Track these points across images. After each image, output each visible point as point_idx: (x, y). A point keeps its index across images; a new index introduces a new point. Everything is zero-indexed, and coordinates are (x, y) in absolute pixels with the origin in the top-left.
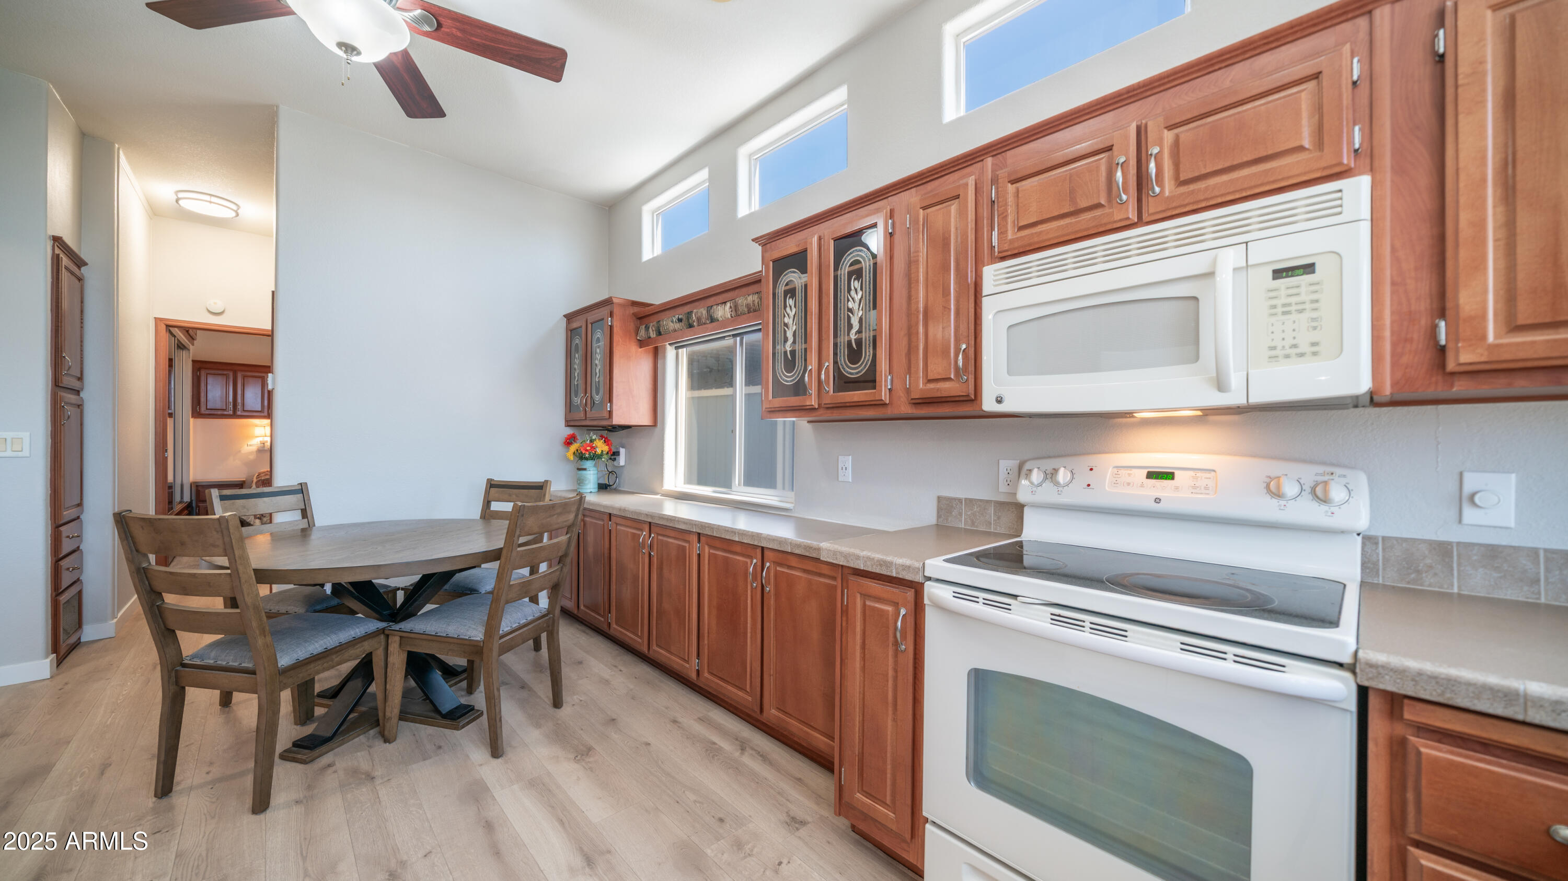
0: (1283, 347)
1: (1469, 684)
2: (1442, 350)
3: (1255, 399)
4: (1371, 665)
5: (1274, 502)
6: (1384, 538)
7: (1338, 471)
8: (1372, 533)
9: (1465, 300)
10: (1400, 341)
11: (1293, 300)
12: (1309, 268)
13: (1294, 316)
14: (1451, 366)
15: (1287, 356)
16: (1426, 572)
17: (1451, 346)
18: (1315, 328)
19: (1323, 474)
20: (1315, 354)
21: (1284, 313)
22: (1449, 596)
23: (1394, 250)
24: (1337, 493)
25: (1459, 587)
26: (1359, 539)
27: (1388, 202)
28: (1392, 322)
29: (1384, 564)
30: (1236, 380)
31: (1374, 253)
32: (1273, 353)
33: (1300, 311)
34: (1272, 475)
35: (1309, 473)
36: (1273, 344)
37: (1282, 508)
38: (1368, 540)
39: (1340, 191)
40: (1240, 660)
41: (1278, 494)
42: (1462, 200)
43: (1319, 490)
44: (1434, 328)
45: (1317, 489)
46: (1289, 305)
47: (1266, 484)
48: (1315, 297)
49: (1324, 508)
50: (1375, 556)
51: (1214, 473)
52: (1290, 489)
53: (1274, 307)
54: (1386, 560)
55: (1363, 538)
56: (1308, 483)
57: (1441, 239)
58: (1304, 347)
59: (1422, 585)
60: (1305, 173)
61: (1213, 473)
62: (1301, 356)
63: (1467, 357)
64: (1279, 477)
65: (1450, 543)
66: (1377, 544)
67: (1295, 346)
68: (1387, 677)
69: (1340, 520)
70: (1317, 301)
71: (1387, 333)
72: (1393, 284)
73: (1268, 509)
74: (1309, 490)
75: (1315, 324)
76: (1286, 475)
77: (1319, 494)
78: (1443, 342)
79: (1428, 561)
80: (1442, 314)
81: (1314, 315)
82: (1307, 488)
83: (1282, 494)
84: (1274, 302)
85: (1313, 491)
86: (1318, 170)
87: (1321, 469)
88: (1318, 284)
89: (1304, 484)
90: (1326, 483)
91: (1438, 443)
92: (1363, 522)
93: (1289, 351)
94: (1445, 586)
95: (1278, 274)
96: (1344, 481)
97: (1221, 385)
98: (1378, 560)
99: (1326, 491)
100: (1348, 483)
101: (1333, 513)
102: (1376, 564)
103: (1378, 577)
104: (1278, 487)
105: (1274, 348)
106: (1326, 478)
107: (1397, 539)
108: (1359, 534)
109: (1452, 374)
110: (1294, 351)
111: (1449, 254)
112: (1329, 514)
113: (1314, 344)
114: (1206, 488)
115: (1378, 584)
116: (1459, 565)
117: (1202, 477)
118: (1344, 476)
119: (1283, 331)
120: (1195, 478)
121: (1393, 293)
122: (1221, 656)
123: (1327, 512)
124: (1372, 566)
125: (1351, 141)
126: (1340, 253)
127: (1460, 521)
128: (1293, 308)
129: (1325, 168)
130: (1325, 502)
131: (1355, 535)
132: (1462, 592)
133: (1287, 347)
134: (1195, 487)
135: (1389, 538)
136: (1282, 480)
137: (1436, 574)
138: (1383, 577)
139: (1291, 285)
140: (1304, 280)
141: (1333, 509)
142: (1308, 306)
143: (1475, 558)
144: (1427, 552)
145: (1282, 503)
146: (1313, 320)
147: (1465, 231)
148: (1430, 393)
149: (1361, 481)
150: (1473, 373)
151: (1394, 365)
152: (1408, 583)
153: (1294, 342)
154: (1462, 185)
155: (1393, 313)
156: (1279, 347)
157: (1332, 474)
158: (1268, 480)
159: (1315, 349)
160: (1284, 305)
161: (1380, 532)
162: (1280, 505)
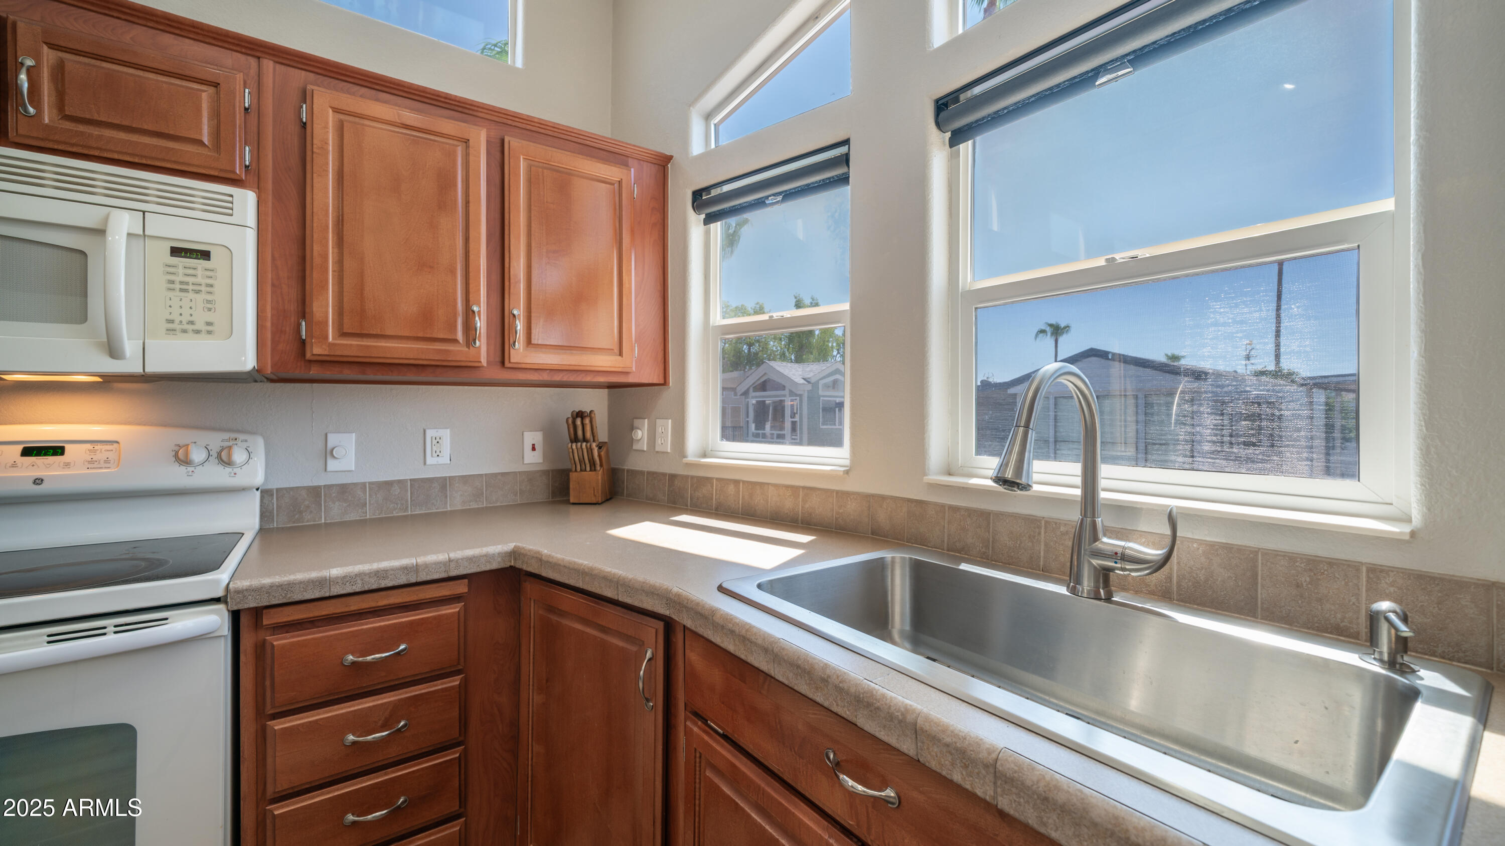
0: (181, 322)
1: (301, 583)
2: (303, 342)
3: (150, 369)
4: (238, 592)
5: (183, 468)
6: (277, 490)
7: (241, 437)
8: (270, 487)
9: (316, 308)
10: (278, 331)
11: (191, 280)
12: (205, 255)
13: (191, 295)
14: (308, 356)
15: (184, 331)
16: (305, 511)
17: (308, 340)
18: (210, 310)
19: (228, 440)
20: (209, 332)
21: (181, 290)
22: (319, 526)
23: (273, 258)
24: (239, 456)
25: (325, 519)
26: (258, 493)
27: (270, 219)
28: (272, 315)
29: (277, 511)
30: (130, 347)
31: (260, 257)
32: (171, 326)
33: (198, 292)
34: (181, 443)
35: (216, 440)
36: (170, 317)
37: (190, 474)
38: (266, 493)
39: (231, 196)
40: (120, 629)
41: (185, 461)
42: (315, 236)
43: (224, 455)
44: (299, 325)
45: (223, 453)
46: (187, 283)
47: (174, 453)
48: (209, 281)
49: (228, 470)
50: (271, 505)
51: (117, 444)
52: (198, 455)
53: (173, 282)
54: (279, 507)
55: (262, 492)
56: (215, 448)
57: (303, 259)
58: (200, 325)
59: (303, 522)
60: (205, 167)
61: (115, 445)
62: (197, 333)
63: (317, 350)
64: (188, 445)
65: (320, 487)
66: (272, 495)
67: (191, 323)
68: (250, 597)
69: (241, 479)
70: (211, 286)
71: (269, 324)
72: (273, 285)
73: (177, 477)
74: (216, 455)
75: (209, 306)
76: (195, 443)
77: (224, 459)
78: (304, 337)
79: (307, 503)
80: (304, 317)
81: (209, 297)
82: (214, 454)
83: (190, 461)
84: (172, 277)
85: (219, 456)
86: (216, 169)
87: (226, 436)
88: (213, 270)
89: (211, 450)
90: (230, 448)
91: (313, 412)
92: (259, 479)
93: (186, 327)
94: (317, 520)
95: (176, 252)
96: (245, 445)
97: (113, 350)
98: (273, 508)
99: (229, 455)
100: (249, 447)
101: (235, 474)
102: (272, 512)
103: (274, 523)
104: (187, 454)
105: (172, 321)
106: (230, 443)
107: (286, 489)
108: (257, 489)
109: (310, 361)
110: (190, 327)
111: (308, 273)
112: (233, 475)
113: (209, 324)
114: (107, 461)
115: (274, 528)
116: (325, 502)
117: (101, 450)
118: (246, 441)
119: (181, 307)
120: (93, 451)
121: (273, 292)
122: (100, 632)
123: (230, 473)
124: (269, 514)
125: (242, 158)
126: (231, 249)
127: (326, 470)
128: (191, 287)
129: (221, 170)
130: (229, 464)
131: (255, 490)
132: (327, 522)
133: (184, 322)
134: (91, 462)
135: (281, 489)
136: (190, 447)
137: (311, 512)
138: (277, 522)
139: (188, 265)
140: (201, 263)
141: (235, 470)
142: (203, 288)
143: (334, 495)
144: (306, 496)
145: (190, 469)
146: (209, 302)
147: (317, 260)
148: (297, 374)
149: (259, 445)
150: (322, 362)
151: (273, 349)
152: (294, 522)
153: (191, 319)
154: (315, 225)
155: (272, 308)
156: (177, 321)
157: (236, 439)
158: (177, 448)
159: (210, 328)
160: (181, 283)
161: (274, 485)
162: (188, 472)
